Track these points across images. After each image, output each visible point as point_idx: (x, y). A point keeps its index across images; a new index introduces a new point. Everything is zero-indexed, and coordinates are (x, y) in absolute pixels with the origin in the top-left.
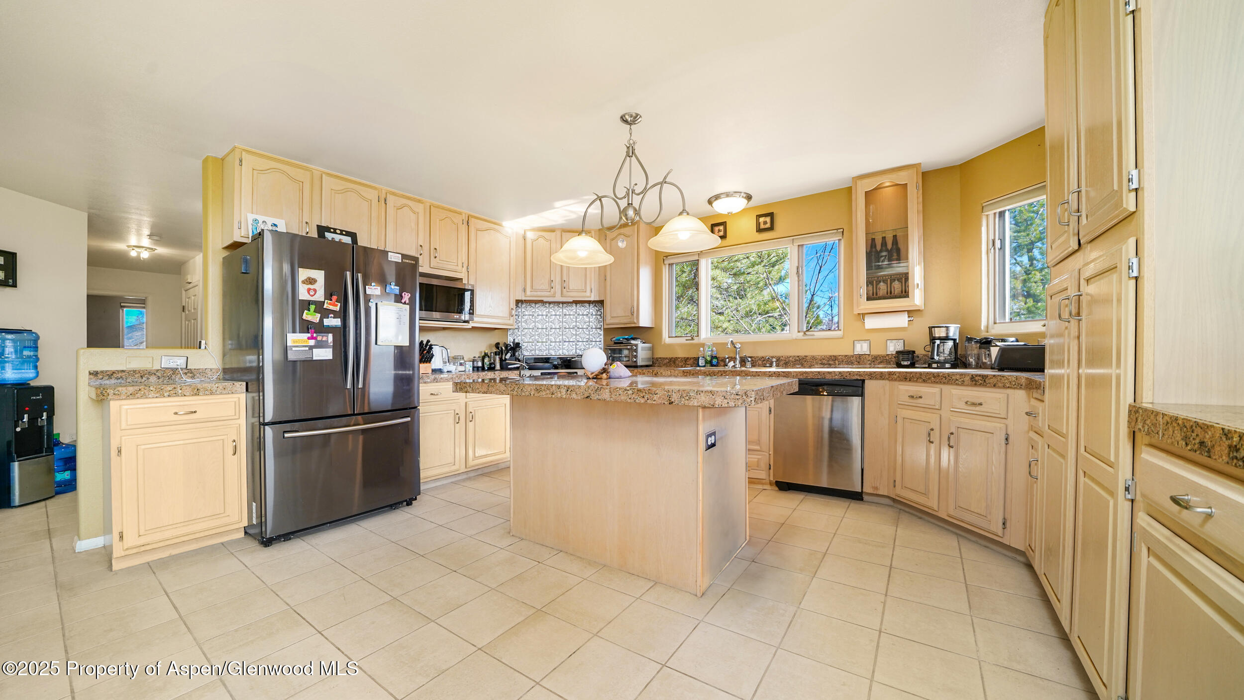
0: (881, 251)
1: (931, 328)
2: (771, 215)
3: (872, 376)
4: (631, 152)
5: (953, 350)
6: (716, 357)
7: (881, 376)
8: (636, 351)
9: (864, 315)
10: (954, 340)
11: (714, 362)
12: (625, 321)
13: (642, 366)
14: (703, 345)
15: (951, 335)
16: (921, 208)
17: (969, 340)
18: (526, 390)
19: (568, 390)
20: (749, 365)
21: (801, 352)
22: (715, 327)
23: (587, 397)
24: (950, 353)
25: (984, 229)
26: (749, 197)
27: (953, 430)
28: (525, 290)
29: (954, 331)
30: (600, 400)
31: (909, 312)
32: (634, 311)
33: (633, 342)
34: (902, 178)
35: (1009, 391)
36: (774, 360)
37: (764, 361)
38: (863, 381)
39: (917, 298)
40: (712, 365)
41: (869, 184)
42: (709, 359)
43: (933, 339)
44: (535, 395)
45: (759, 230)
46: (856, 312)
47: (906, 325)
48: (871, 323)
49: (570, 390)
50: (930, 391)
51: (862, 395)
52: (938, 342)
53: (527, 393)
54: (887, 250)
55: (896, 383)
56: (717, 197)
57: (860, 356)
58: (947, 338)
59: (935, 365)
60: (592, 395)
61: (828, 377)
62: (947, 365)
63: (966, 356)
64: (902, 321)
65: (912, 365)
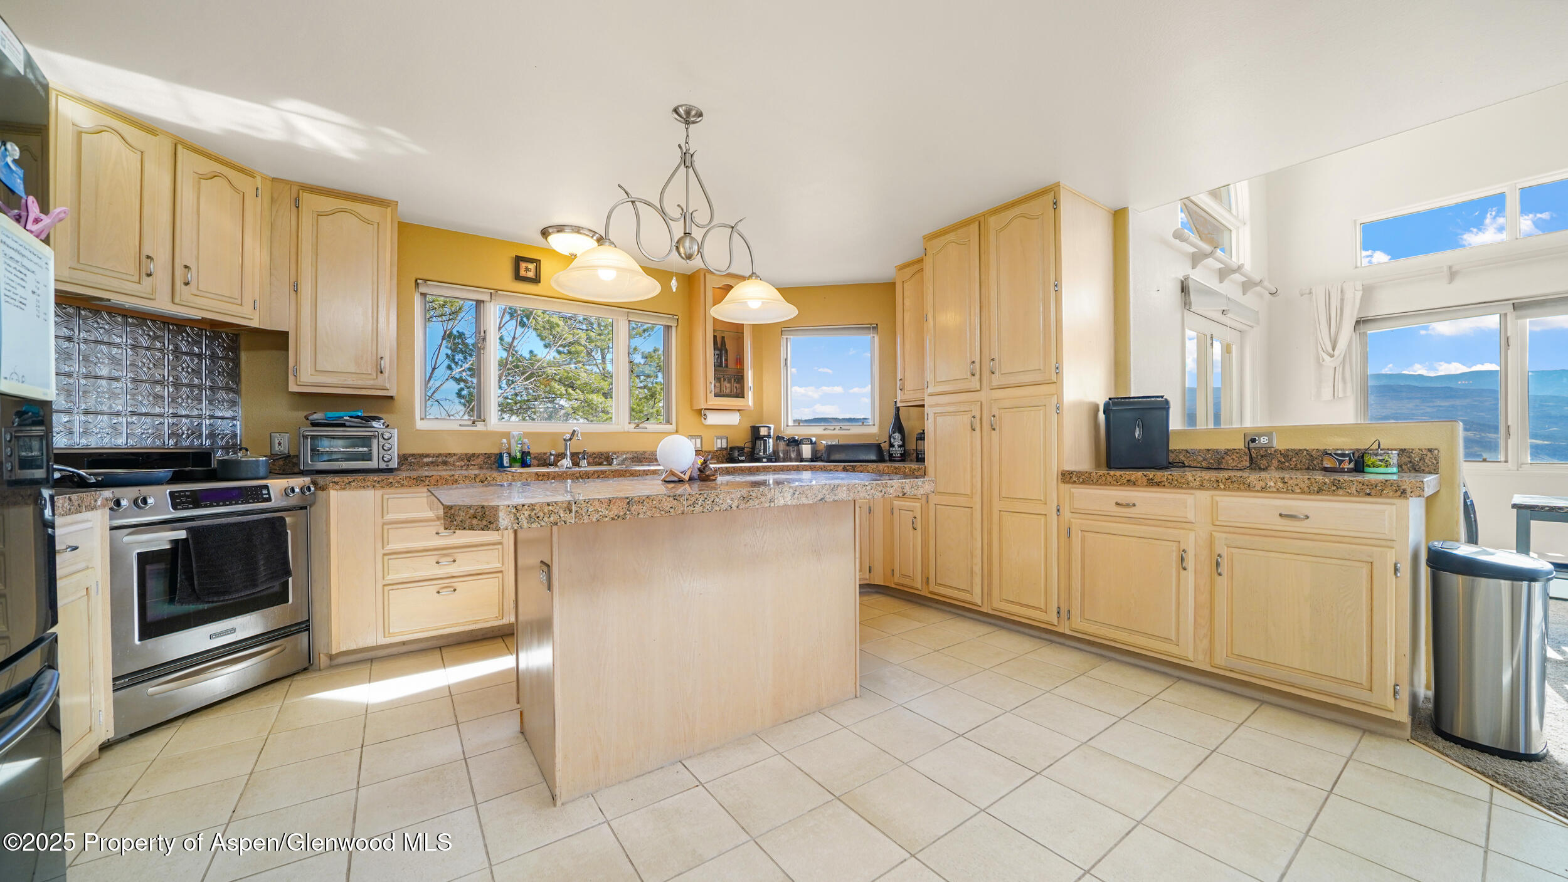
1: (753, 428)
4: (687, 159)
6: (528, 453)
9: (704, 410)
11: (524, 462)
14: (499, 435)
17: (780, 438)
18: (721, 502)
19: (794, 494)
20: (584, 463)
23: (821, 500)
30: (837, 501)
31: (739, 411)
37: (595, 458)
39: (750, 399)
41: (716, 282)
42: (517, 455)
44: (740, 507)
48: (713, 419)
49: (798, 493)
53: (724, 507)
58: (769, 436)
60: (828, 496)
63: (778, 452)
64: (734, 418)
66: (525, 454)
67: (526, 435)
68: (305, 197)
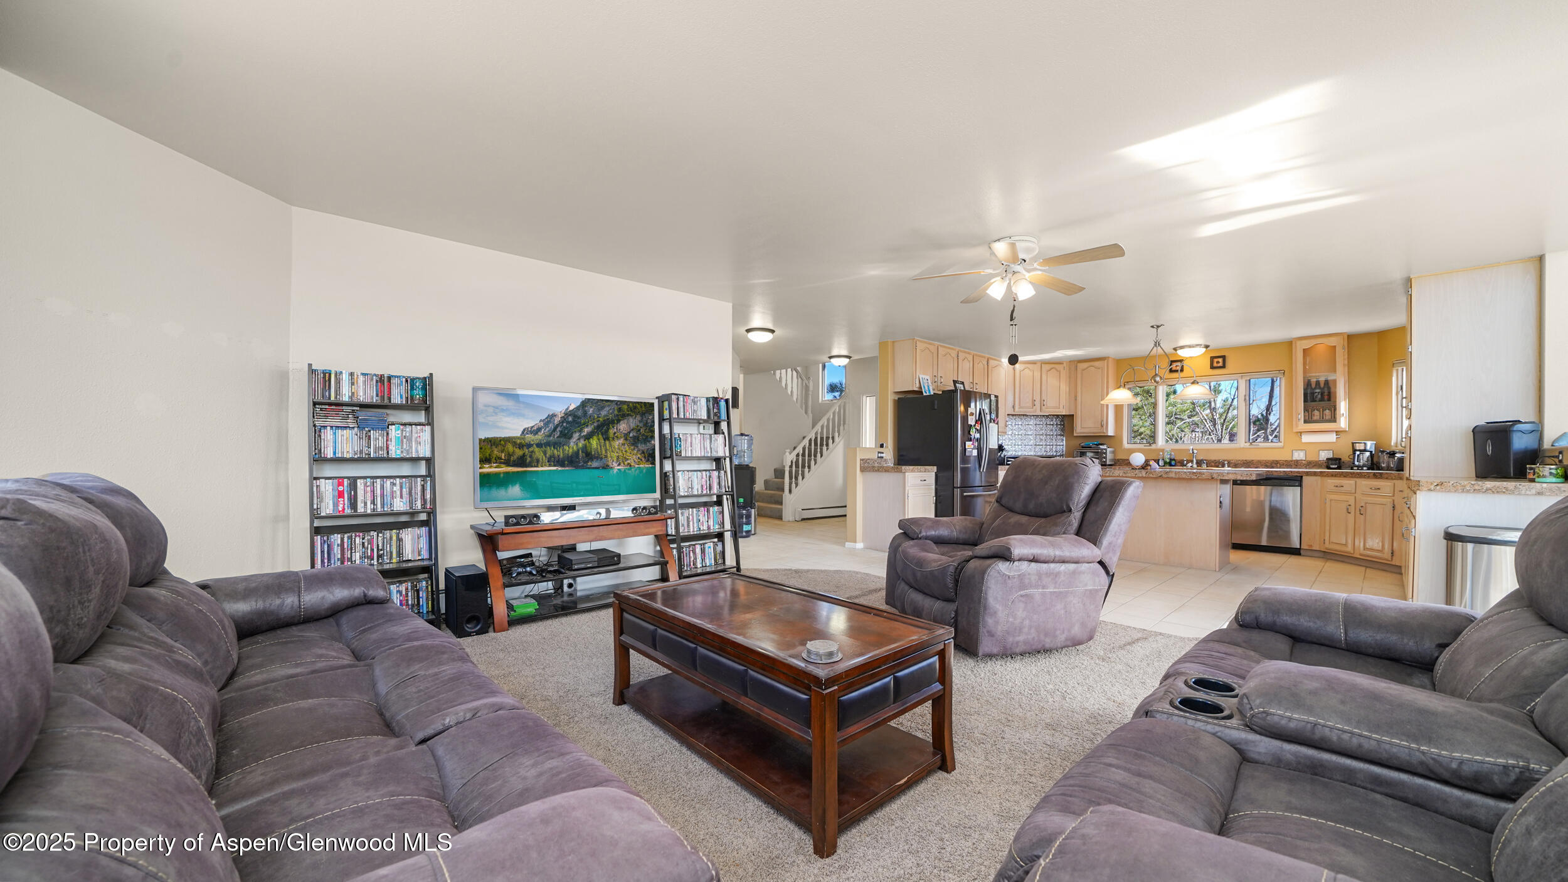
0: (1315, 388)
1: (1353, 443)
2: (1224, 357)
3: (1308, 474)
4: (1157, 344)
5: (1370, 459)
6: (1174, 460)
7: (1315, 474)
8: (1106, 453)
9: (1301, 433)
10: (1371, 452)
11: (1173, 462)
12: (1095, 431)
13: (1109, 465)
14: (1163, 450)
15: (1368, 448)
16: (1346, 362)
17: (1383, 452)
20: (1204, 465)
21: (1249, 458)
22: (1170, 438)
24: (1367, 461)
25: (1394, 379)
26: (1207, 347)
27: (1363, 504)
28: (1014, 407)
29: (1370, 445)
31: (1336, 432)
32: (1103, 424)
33: (1101, 447)
34: (1332, 342)
35: (1395, 481)
36: (1226, 462)
37: (1217, 462)
38: (1302, 477)
39: (1343, 423)
40: (1171, 465)
41: (1307, 344)
42: (1168, 461)
43: (1355, 451)
45: (1212, 367)
46: (1295, 430)
47: (1335, 441)
48: (1306, 439)
50: (1348, 483)
51: (1301, 485)
52: (1358, 453)
54: (1320, 388)
55: (1326, 478)
56: (1182, 347)
57: (1297, 461)
58: (1365, 450)
59: (1356, 468)
61: (1275, 474)
62: (1365, 468)
63: (1379, 463)
64: (1332, 438)
65: (1339, 468)
66: (1171, 460)
67: (1173, 450)
68: (1079, 364)
